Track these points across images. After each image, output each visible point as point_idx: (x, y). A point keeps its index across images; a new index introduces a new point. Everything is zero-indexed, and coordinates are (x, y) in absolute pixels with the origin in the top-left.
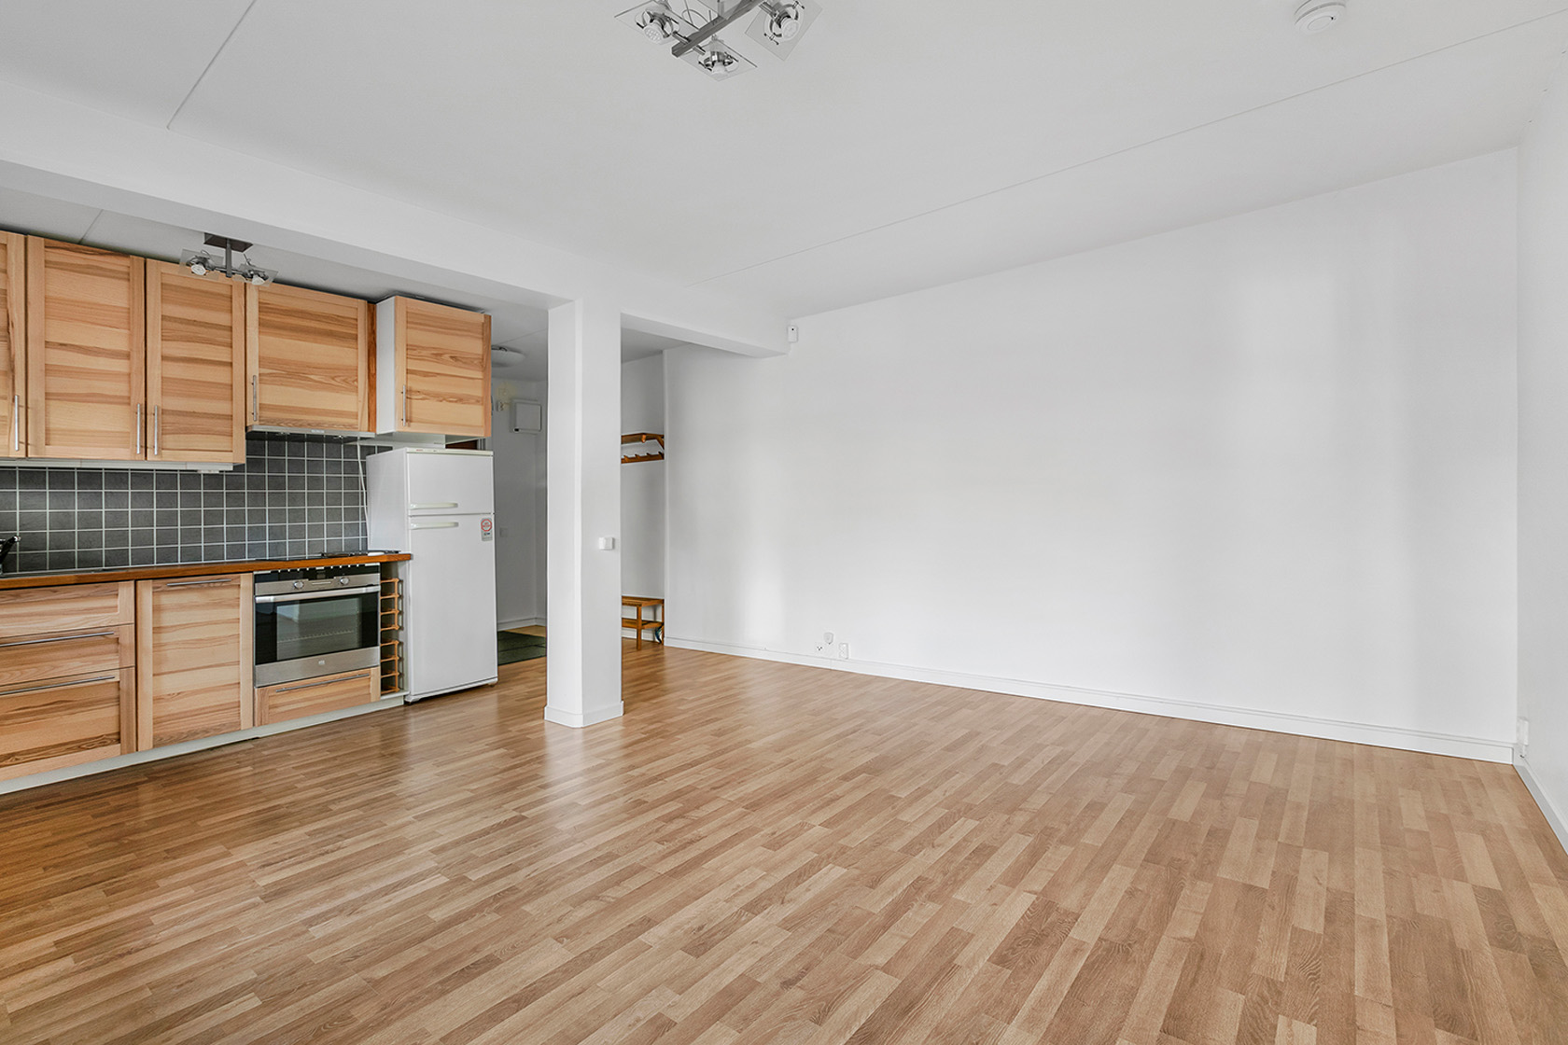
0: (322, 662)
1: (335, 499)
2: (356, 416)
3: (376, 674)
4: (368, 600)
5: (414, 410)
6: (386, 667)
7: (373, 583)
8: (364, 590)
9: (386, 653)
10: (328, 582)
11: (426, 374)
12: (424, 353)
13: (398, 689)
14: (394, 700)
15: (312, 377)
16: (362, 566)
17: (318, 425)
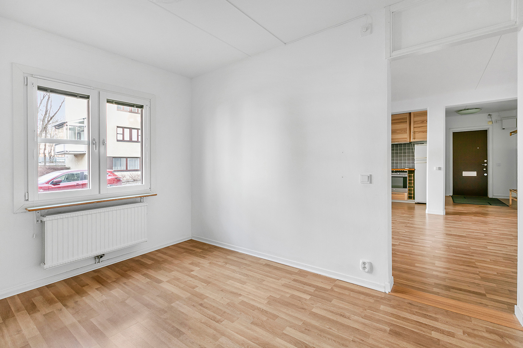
0: (394, 189)
1: (409, 156)
2: (406, 138)
3: (406, 195)
4: (405, 178)
5: (416, 136)
6: (410, 194)
7: (406, 175)
8: (404, 176)
9: (409, 190)
10: (396, 173)
11: (419, 127)
12: (419, 122)
13: (413, 199)
14: (411, 201)
15: (398, 132)
16: (403, 171)
17: (398, 141)
